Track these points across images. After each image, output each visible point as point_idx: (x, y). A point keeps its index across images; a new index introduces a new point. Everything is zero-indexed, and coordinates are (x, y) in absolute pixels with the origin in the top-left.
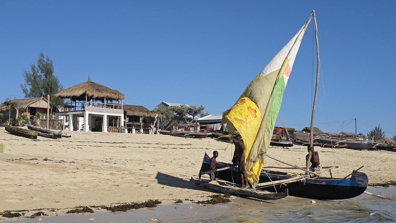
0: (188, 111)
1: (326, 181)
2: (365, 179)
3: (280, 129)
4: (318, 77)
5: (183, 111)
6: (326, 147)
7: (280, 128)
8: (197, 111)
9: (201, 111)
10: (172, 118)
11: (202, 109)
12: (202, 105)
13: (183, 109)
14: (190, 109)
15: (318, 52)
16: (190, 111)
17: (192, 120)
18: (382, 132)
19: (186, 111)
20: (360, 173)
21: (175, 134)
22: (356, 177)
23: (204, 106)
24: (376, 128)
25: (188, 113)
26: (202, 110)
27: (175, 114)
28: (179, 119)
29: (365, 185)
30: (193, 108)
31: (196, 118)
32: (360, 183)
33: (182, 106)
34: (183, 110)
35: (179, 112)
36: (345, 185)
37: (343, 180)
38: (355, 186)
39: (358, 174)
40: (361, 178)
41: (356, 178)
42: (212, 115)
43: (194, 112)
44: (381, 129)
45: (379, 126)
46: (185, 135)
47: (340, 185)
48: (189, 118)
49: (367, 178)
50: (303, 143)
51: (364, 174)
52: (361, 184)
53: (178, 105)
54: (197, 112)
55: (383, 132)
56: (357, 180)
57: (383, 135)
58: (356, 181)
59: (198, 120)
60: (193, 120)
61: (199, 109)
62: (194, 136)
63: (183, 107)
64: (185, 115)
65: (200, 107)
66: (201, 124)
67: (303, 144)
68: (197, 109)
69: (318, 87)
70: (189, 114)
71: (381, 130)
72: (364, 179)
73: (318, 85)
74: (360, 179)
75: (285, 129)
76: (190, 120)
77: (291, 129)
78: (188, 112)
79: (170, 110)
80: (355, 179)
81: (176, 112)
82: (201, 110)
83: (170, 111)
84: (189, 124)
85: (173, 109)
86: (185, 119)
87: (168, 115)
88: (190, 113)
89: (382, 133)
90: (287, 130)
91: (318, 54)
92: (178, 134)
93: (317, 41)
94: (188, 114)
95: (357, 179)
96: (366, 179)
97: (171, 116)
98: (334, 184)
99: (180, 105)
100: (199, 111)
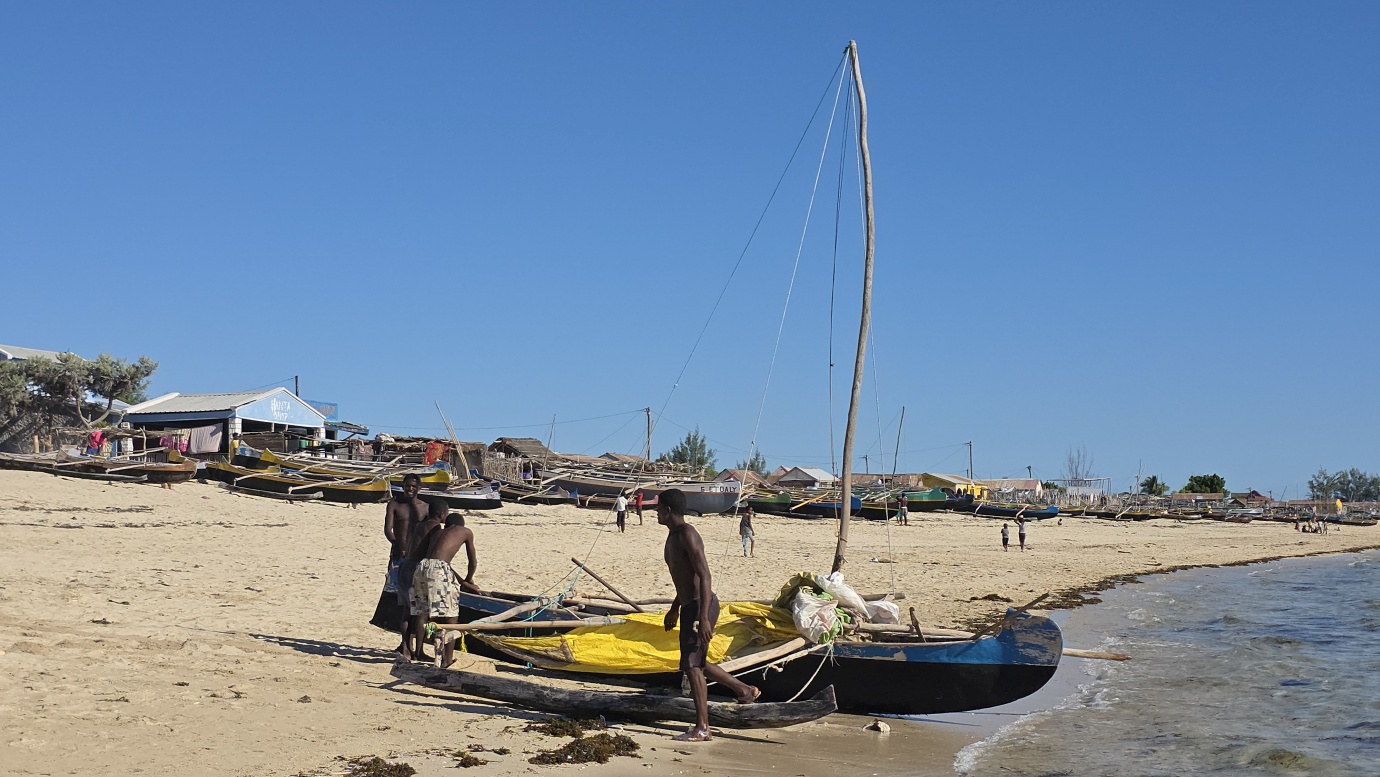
0: (91, 379)
1: (906, 650)
2: (1051, 639)
3: (440, 447)
4: (870, 283)
5: (70, 377)
6: (593, 505)
7: (438, 441)
8: (125, 377)
9: (140, 379)
10: (22, 404)
11: (142, 371)
12: (146, 358)
13: (68, 370)
14: (97, 373)
15: (870, 195)
16: (98, 380)
17: (103, 414)
18: (707, 451)
19: (80, 378)
20: (1034, 617)
21: (60, 467)
22: (1019, 631)
23: (151, 361)
24: (689, 439)
25: (91, 387)
26: (147, 375)
27: (36, 388)
28: (50, 411)
29: (1049, 662)
30: (110, 369)
31: (119, 407)
32: (1033, 653)
33: (66, 361)
34: (68, 373)
35: (52, 379)
36: (977, 662)
37: (971, 645)
38: (1015, 662)
39: (1025, 624)
40: (1037, 635)
41: (1018, 636)
42: (177, 394)
43: (112, 383)
44: (703, 441)
45: (697, 432)
46: (109, 470)
47: (960, 660)
48: (91, 405)
49: (1059, 634)
50: (519, 495)
51: (1048, 620)
52: (1036, 657)
53: (52, 357)
54: (126, 383)
55: (710, 452)
56: (1020, 645)
57: (709, 461)
58: (1018, 647)
59: (129, 412)
60: (107, 413)
61: (133, 370)
62: (145, 477)
63: (69, 364)
64: (75, 394)
65: (138, 364)
66: (136, 426)
67: (519, 498)
68: (124, 373)
69: (869, 315)
70: (94, 390)
71: (702, 447)
72: (1046, 641)
73: (870, 312)
74: (1031, 639)
75: (454, 446)
76: (94, 411)
77: (474, 444)
78: (88, 383)
79: (13, 372)
80: (1014, 641)
81: (38, 381)
82: (139, 376)
83: (16, 377)
84: (92, 427)
85: (28, 371)
86: (75, 408)
87: (7, 394)
88: (97, 387)
89: (706, 456)
90: (460, 450)
91: (870, 201)
92: (73, 468)
93: (867, 156)
94: (87, 392)
95: (1021, 638)
96: (1054, 639)
97: (19, 396)
98: (938, 657)
99: (58, 354)
100: (131, 379)
